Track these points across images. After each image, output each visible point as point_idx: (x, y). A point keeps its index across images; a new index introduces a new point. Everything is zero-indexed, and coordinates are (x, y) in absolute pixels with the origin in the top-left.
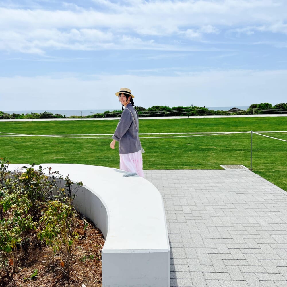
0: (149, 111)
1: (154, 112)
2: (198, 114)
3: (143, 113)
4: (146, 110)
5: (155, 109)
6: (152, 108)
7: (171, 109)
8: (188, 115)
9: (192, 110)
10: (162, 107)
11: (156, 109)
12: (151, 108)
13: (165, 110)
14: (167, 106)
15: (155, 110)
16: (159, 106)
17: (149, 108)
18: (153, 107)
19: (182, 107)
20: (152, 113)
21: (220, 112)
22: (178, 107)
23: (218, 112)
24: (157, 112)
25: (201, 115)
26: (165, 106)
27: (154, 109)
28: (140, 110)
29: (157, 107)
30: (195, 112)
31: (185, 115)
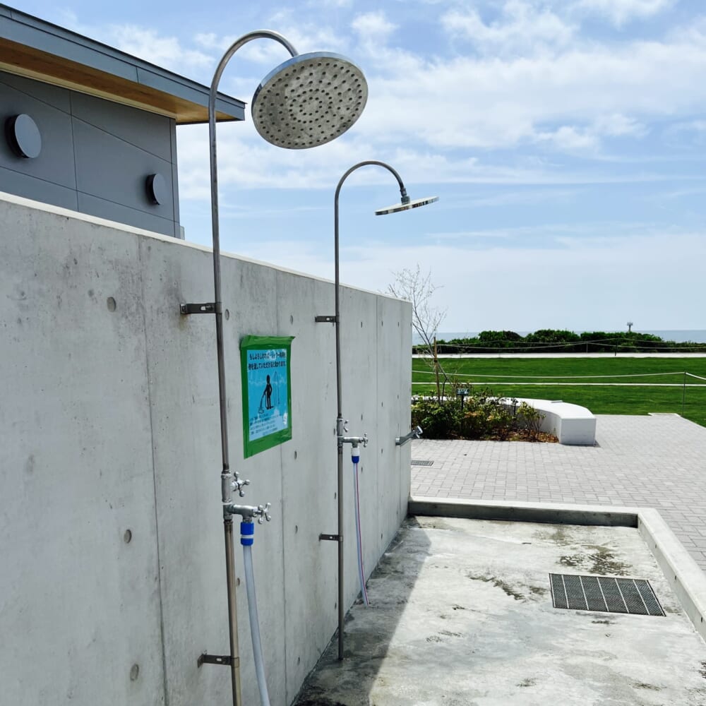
0: (529, 341)
1: (541, 343)
2: (638, 349)
3: (516, 345)
4: (523, 339)
5: (543, 337)
6: (536, 333)
7: (578, 337)
8: (616, 351)
9: (625, 341)
10: (558, 331)
11: (546, 336)
12: (533, 334)
13: (565, 338)
14: (570, 330)
15: (543, 340)
16: (551, 329)
17: (530, 335)
18: (539, 333)
19: (603, 333)
20: (536, 345)
21: (687, 346)
22: (594, 333)
23: (683, 345)
24: (546, 343)
25: (645, 351)
26: (564, 330)
27: (540, 336)
28: (509, 339)
29: (547, 333)
30: (632, 345)
31: (608, 350)
